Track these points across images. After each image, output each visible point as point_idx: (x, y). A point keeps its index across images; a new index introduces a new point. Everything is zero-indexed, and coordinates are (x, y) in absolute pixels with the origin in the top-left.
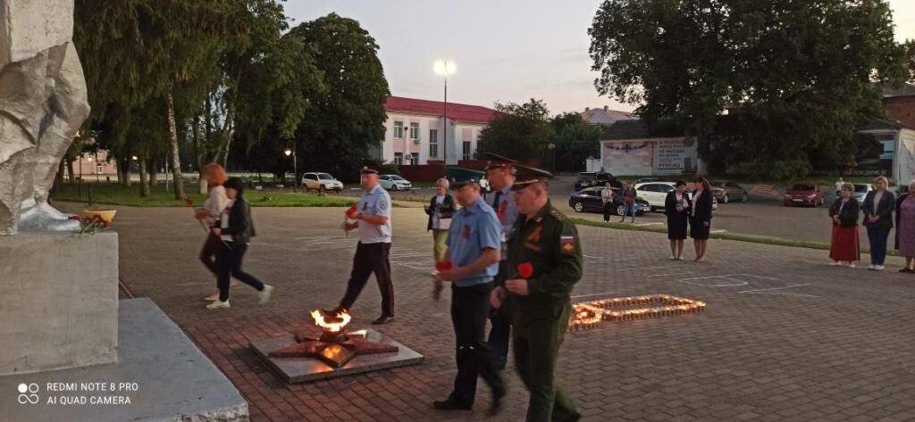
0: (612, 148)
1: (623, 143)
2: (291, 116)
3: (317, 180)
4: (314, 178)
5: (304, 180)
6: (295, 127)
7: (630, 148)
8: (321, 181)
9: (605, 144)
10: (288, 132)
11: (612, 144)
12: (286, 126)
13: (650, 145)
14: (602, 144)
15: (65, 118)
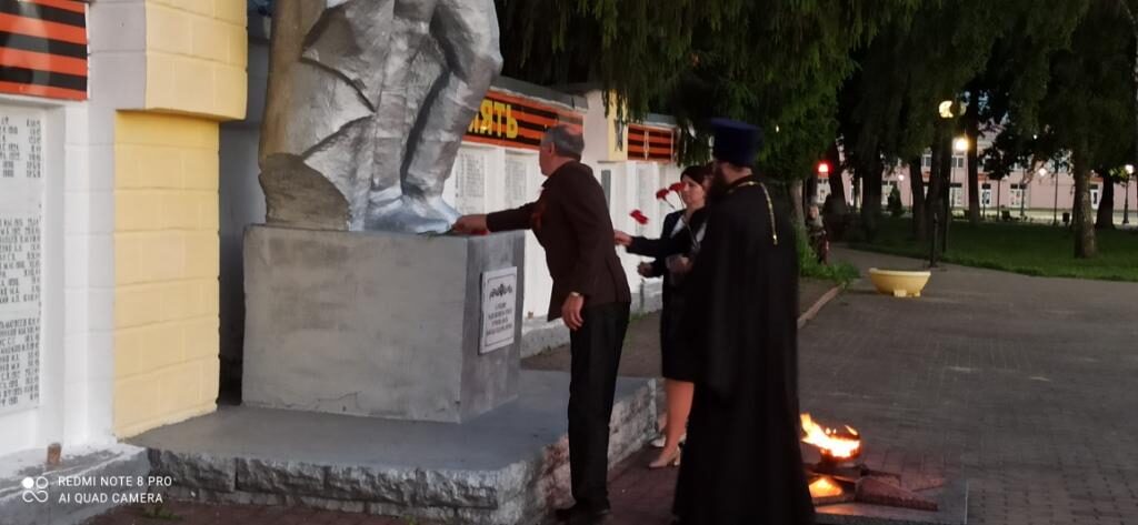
15: (462, 76)
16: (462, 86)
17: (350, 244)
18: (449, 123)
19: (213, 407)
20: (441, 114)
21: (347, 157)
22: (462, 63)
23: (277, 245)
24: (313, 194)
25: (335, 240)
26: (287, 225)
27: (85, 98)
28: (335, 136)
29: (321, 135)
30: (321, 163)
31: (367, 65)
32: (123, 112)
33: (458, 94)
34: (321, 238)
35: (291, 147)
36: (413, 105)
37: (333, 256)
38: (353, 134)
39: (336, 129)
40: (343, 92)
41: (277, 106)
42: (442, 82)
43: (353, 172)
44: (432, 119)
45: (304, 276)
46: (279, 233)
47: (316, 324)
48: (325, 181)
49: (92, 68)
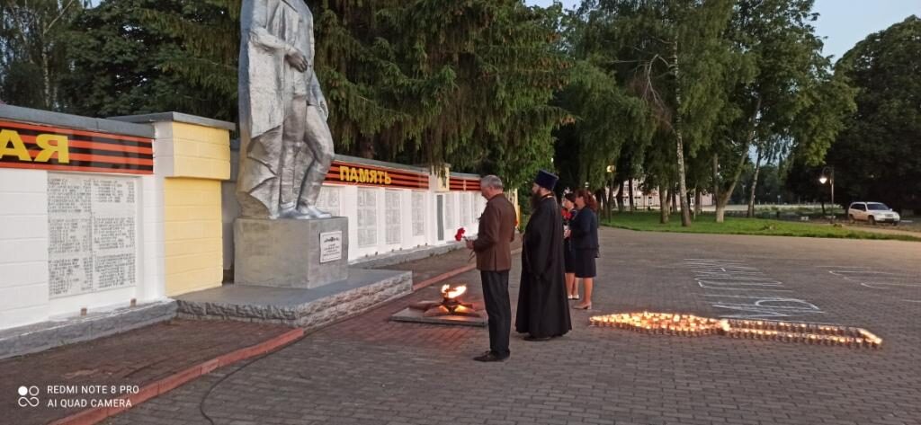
2: (818, 141)
3: (865, 210)
4: (863, 208)
5: (851, 211)
6: (823, 153)
8: (869, 212)
10: (815, 158)
12: (812, 152)
15: (320, 162)
16: (319, 165)
17: (270, 223)
18: (315, 179)
19: (221, 284)
20: (312, 176)
21: (267, 192)
22: (319, 157)
23: (245, 225)
24: (256, 206)
25: (264, 222)
26: (248, 217)
27: (152, 174)
28: (261, 184)
29: (255, 184)
30: (257, 194)
31: (271, 159)
32: (168, 178)
33: (319, 168)
34: (259, 222)
35: (245, 188)
36: (303, 173)
37: (264, 228)
38: (269, 183)
39: (261, 182)
40: (264, 169)
41: (241, 174)
42: (312, 164)
43: (271, 198)
44: (309, 177)
45: (254, 236)
46: (245, 221)
47: (259, 254)
48: (259, 201)
49: (155, 162)
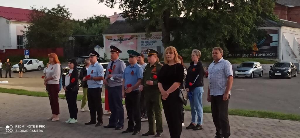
0: (111, 40)
1: (118, 36)
7: (123, 40)
9: (106, 37)
11: (111, 37)
13: (135, 38)
14: (104, 36)
